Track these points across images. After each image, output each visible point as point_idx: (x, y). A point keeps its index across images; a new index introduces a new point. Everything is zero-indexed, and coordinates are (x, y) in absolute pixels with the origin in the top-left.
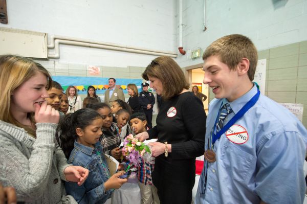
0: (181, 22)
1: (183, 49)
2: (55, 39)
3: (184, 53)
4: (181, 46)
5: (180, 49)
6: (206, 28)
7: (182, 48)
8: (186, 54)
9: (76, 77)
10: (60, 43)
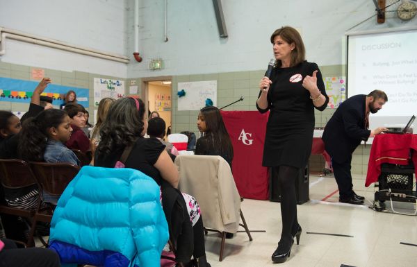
0: (137, 23)
1: (140, 56)
2: (2, 32)
3: (139, 60)
4: (137, 52)
5: (136, 55)
6: (167, 40)
7: (138, 54)
8: (142, 62)
9: (19, 81)
10: (7, 37)
